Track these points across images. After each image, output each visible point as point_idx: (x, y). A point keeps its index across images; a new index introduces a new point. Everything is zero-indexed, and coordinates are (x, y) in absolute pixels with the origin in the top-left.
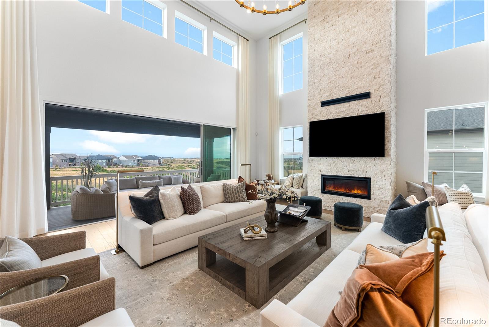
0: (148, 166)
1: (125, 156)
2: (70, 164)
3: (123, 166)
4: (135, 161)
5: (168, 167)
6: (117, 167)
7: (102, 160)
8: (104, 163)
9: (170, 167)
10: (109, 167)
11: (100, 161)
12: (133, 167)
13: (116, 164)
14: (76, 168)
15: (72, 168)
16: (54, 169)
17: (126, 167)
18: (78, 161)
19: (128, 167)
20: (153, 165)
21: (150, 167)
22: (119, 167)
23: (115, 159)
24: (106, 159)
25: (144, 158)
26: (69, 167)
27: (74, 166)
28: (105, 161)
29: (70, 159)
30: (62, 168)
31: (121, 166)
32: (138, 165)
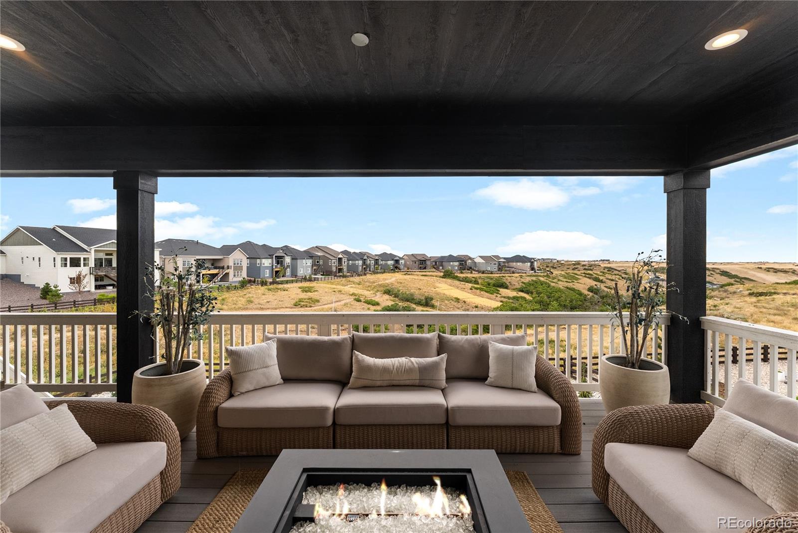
0: (513, 273)
1: (481, 257)
2: (420, 267)
3: (479, 272)
4: (495, 264)
5: (547, 276)
6: (471, 273)
7: (454, 263)
8: (456, 266)
9: (551, 276)
10: (462, 273)
11: (452, 263)
12: (492, 273)
13: (471, 268)
14: (426, 272)
15: (422, 272)
16: (405, 273)
17: (483, 273)
18: (428, 263)
19: (486, 273)
20: (521, 271)
21: (517, 275)
22: (473, 272)
23: (470, 261)
24: (458, 261)
25: (508, 260)
26: (419, 270)
27: (424, 269)
28: (457, 264)
29: (420, 260)
30: (413, 272)
31: (477, 271)
32: (499, 271)
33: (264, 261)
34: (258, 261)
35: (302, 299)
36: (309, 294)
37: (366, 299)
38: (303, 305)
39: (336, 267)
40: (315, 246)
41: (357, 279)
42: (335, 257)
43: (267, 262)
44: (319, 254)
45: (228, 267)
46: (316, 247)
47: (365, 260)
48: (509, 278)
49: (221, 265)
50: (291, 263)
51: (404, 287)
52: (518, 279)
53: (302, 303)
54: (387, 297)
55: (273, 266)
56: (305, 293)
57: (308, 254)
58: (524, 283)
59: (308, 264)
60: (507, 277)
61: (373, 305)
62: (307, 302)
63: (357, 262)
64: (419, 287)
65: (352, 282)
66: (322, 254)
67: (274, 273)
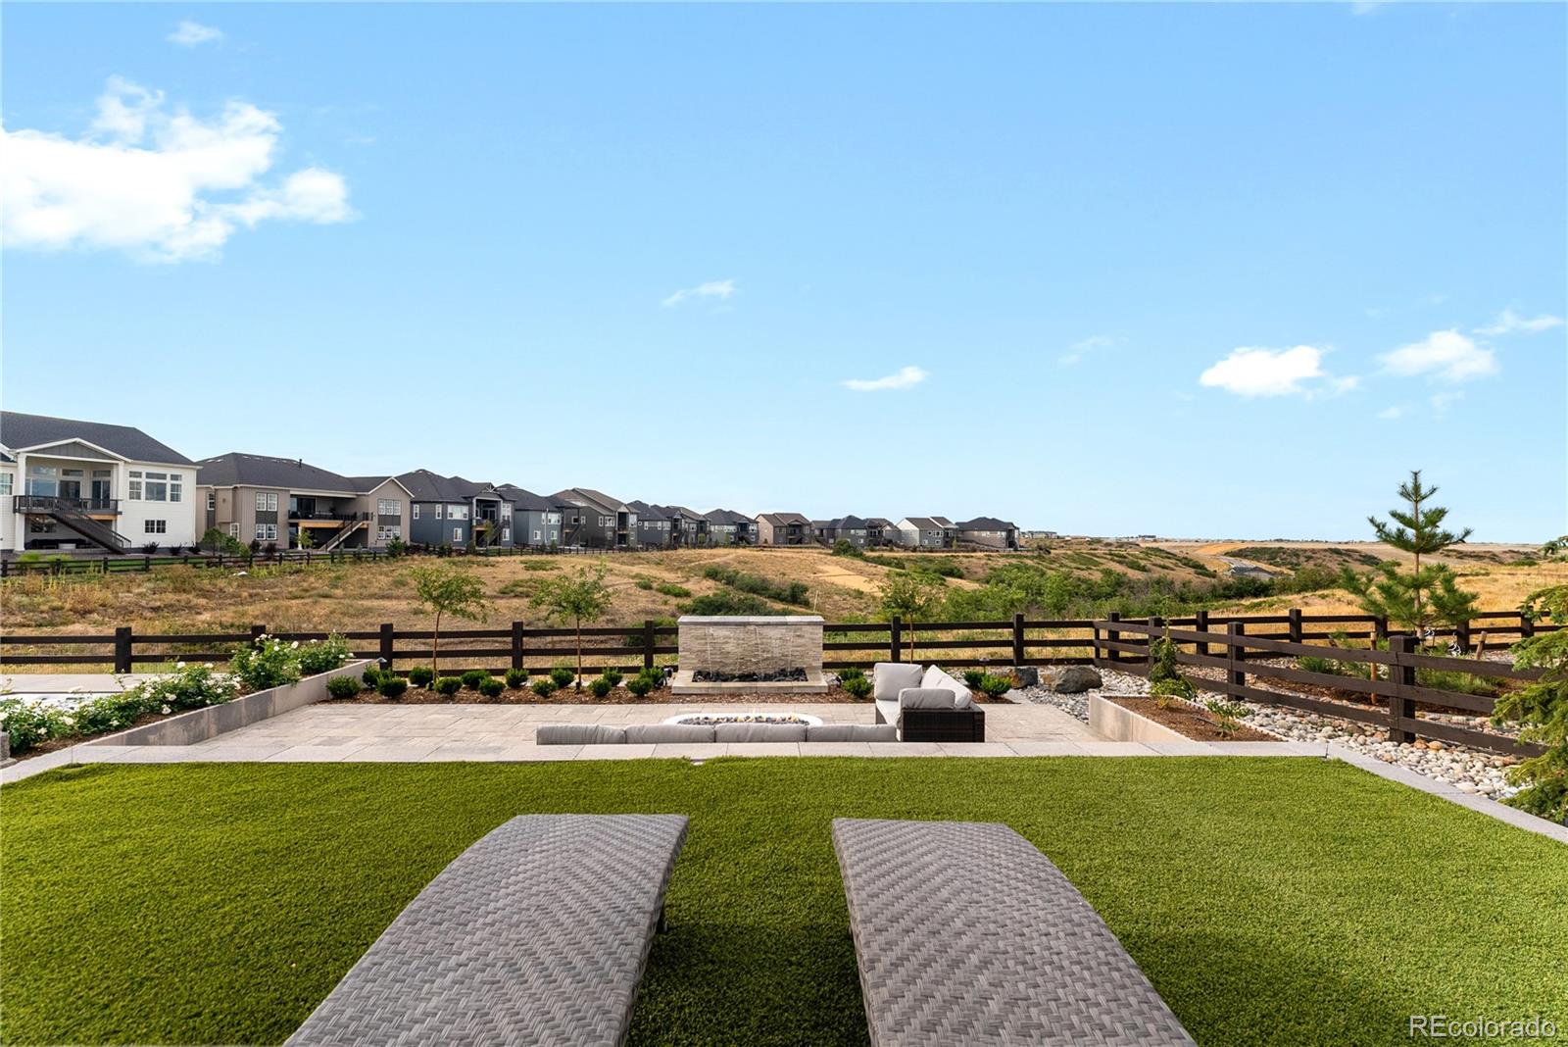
0: (974, 551)
1: (911, 520)
2: (791, 539)
3: (906, 548)
4: (938, 534)
5: (1039, 557)
6: (891, 550)
7: (858, 531)
8: (861, 537)
9: (1047, 556)
10: (872, 550)
11: (852, 531)
12: (931, 551)
13: (890, 541)
14: (801, 548)
15: (794, 548)
16: (759, 549)
17: (915, 550)
18: (806, 530)
19: (920, 551)
20: (988, 547)
21: (982, 554)
22: (896, 548)
23: (888, 528)
24: (866, 528)
25: (963, 527)
26: (788, 545)
27: (797, 543)
28: (862, 533)
29: (791, 526)
30: (774, 547)
31: (901, 547)
32: (945, 547)
33: (450, 508)
34: (439, 508)
35: (521, 581)
36: (541, 573)
37: (664, 585)
38: (521, 593)
39: (615, 532)
40: (571, 488)
41: (656, 555)
42: (612, 511)
43: (458, 513)
44: (579, 504)
45: (366, 517)
46: (574, 490)
47: (676, 520)
48: (965, 560)
49: (350, 511)
50: (514, 517)
51: (751, 569)
52: (983, 562)
53: (520, 589)
54: (710, 583)
55: (471, 520)
56: (531, 572)
57: (556, 503)
58: (995, 569)
59: (552, 522)
60: (961, 559)
61: (677, 595)
62: (531, 587)
63: (659, 524)
64: (782, 571)
65: (643, 559)
66: (584, 505)
67: (475, 534)
